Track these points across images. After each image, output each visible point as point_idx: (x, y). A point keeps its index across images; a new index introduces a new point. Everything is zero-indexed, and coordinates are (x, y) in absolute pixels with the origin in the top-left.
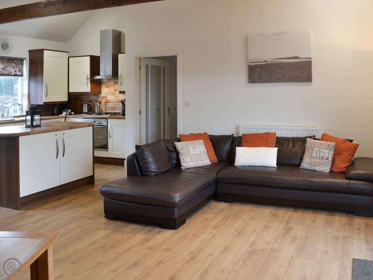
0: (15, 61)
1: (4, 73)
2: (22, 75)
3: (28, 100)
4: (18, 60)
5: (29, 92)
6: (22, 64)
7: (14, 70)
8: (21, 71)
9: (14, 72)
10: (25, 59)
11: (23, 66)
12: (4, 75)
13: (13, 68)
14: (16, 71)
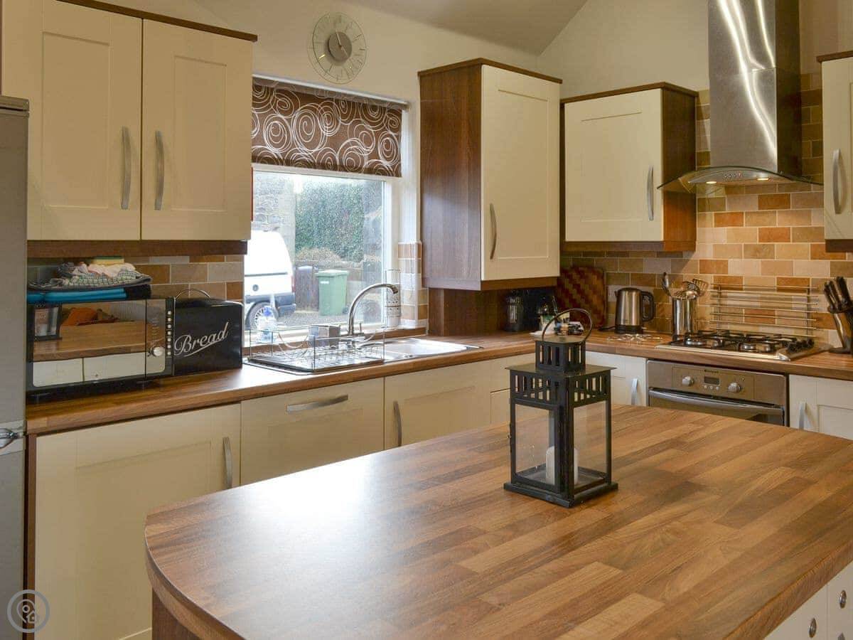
0: (374, 114)
1: (335, 160)
2: (396, 172)
3: (419, 272)
4: (383, 110)
5: (421, 239)
6: (397, 129)
7: (371, 149)
8: (393, 153)
9: (370, 157)
10: (405, 107)
11: (399, 137)
12: (335, 168)
13: (368, 142)
14: (374, 155)
